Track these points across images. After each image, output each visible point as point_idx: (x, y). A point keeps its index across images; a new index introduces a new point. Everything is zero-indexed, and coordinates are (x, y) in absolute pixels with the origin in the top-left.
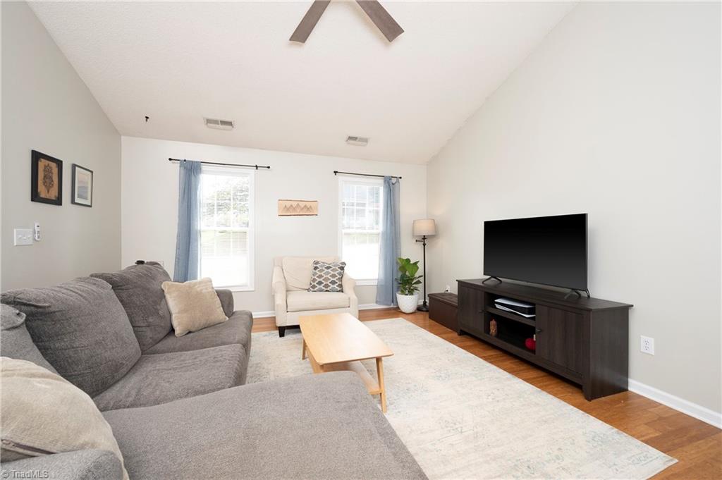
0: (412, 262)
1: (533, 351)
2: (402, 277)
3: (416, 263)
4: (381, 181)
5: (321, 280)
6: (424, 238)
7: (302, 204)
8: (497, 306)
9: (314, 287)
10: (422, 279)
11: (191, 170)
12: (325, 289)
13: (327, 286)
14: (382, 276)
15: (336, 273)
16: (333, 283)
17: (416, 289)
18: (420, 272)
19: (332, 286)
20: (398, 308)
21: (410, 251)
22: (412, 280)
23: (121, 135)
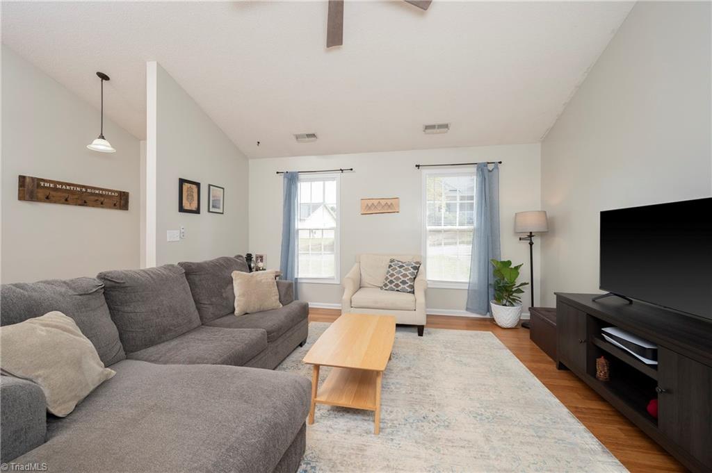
1: (656, 422)
2: (497, 283)
3: (517, 268)
4: (473, 169)
6: (531, 235)
7: (383, 202)
8: (606, 338)
9: (386, 285)
11: (291, 179)
12: (396, 289)
13: (397, 285)
14: (475, 279)
15: (408, 273)
16: (404, 283)
17: (519, 299)
18: (524, 278)
19: (402, 286)
20: (492, 320)
21: (513, 251)
22: (511, 287)
23: (248, 159)
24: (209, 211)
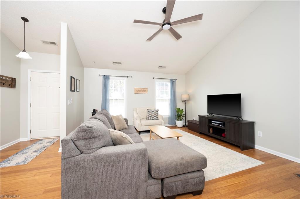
0: (181, 109)
1: (225, 137)
2: (178, 115)
3: (182, 110)
4: (169, 81)
5: (151, 115)
6: (185, 101)
7: (142, 89)
8: (213, 123)
9: (148, 118)
10: (184, 115)
11: (106, 78)
12: (152, 119)
13: (153, 118)
14: (170, 115)
15: (156, 113)
16: (155, 116)
17: (183, 119)
18: (184, 113)
19: (155, 118)
20: (176, 126)
21: (180, 105)
22: (181, 116)
23: (84, 67)
24: (76, 91)
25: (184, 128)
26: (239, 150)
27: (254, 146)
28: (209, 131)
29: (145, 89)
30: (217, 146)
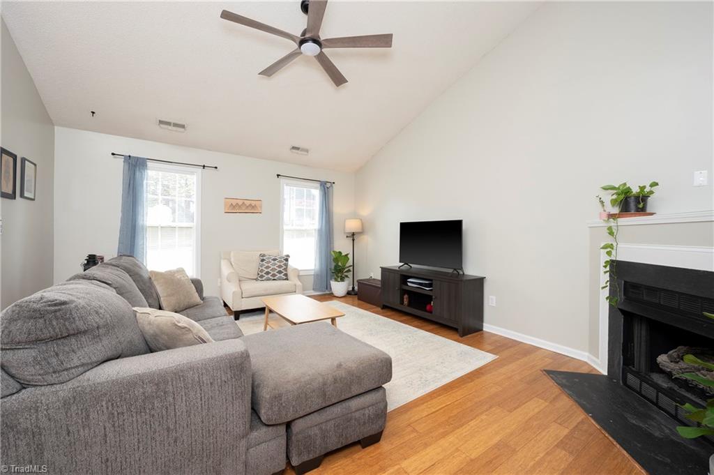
0: (343, 254)
1: (431, 312)
2: (336, 266)
3: (347, 255)
4: (318, 185)
5: (269, 270)
6: (353, 234)
7: (248, 203)
8: (409, 284)
9: (262, 276)
10: (351, 268)
11: (135, 166)
12: (273, 278)
13: (274, 275)
14: (318, 267)
15: (282, 264)
16: (280, 272)
17: (347, 276)
18: (350, 262)
19: (279, 275)
20: (332, 293)
21: (342, 245)
22: (344, 269)
23: (53, 125)
24: (20, 195)
25: (350, 299)
26: (457, 336)
27: (482, 326)
28: (402, 303)
29: (253, 203)
30: (416, 331)
